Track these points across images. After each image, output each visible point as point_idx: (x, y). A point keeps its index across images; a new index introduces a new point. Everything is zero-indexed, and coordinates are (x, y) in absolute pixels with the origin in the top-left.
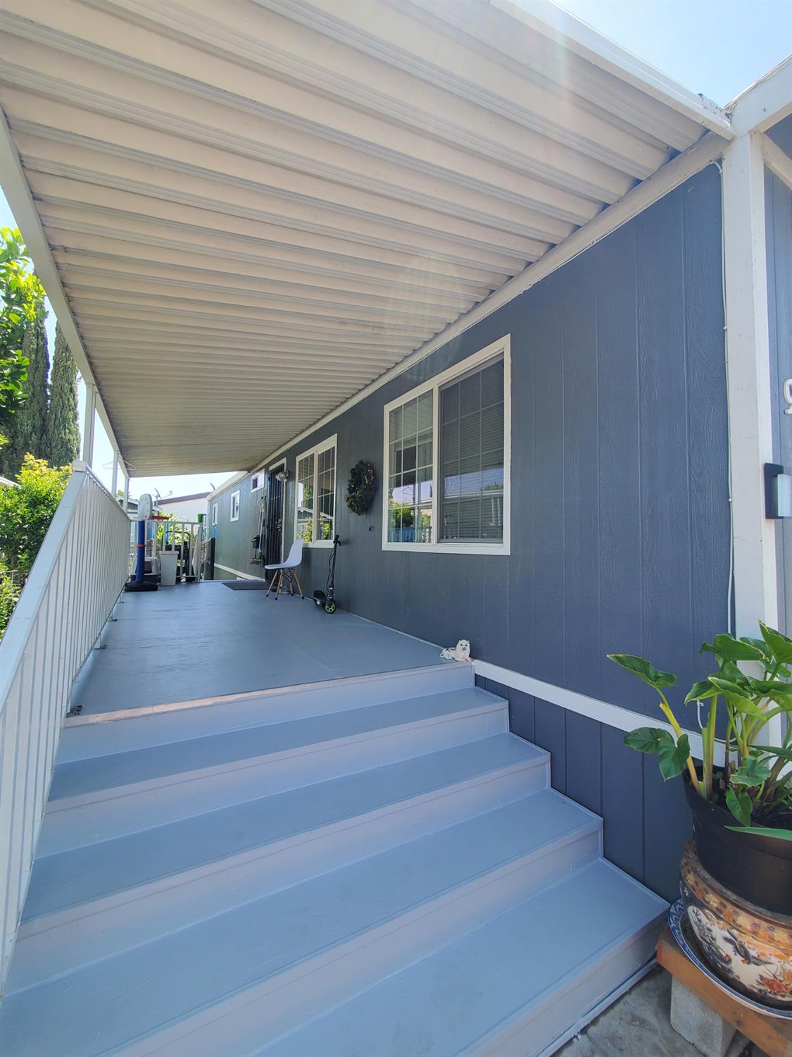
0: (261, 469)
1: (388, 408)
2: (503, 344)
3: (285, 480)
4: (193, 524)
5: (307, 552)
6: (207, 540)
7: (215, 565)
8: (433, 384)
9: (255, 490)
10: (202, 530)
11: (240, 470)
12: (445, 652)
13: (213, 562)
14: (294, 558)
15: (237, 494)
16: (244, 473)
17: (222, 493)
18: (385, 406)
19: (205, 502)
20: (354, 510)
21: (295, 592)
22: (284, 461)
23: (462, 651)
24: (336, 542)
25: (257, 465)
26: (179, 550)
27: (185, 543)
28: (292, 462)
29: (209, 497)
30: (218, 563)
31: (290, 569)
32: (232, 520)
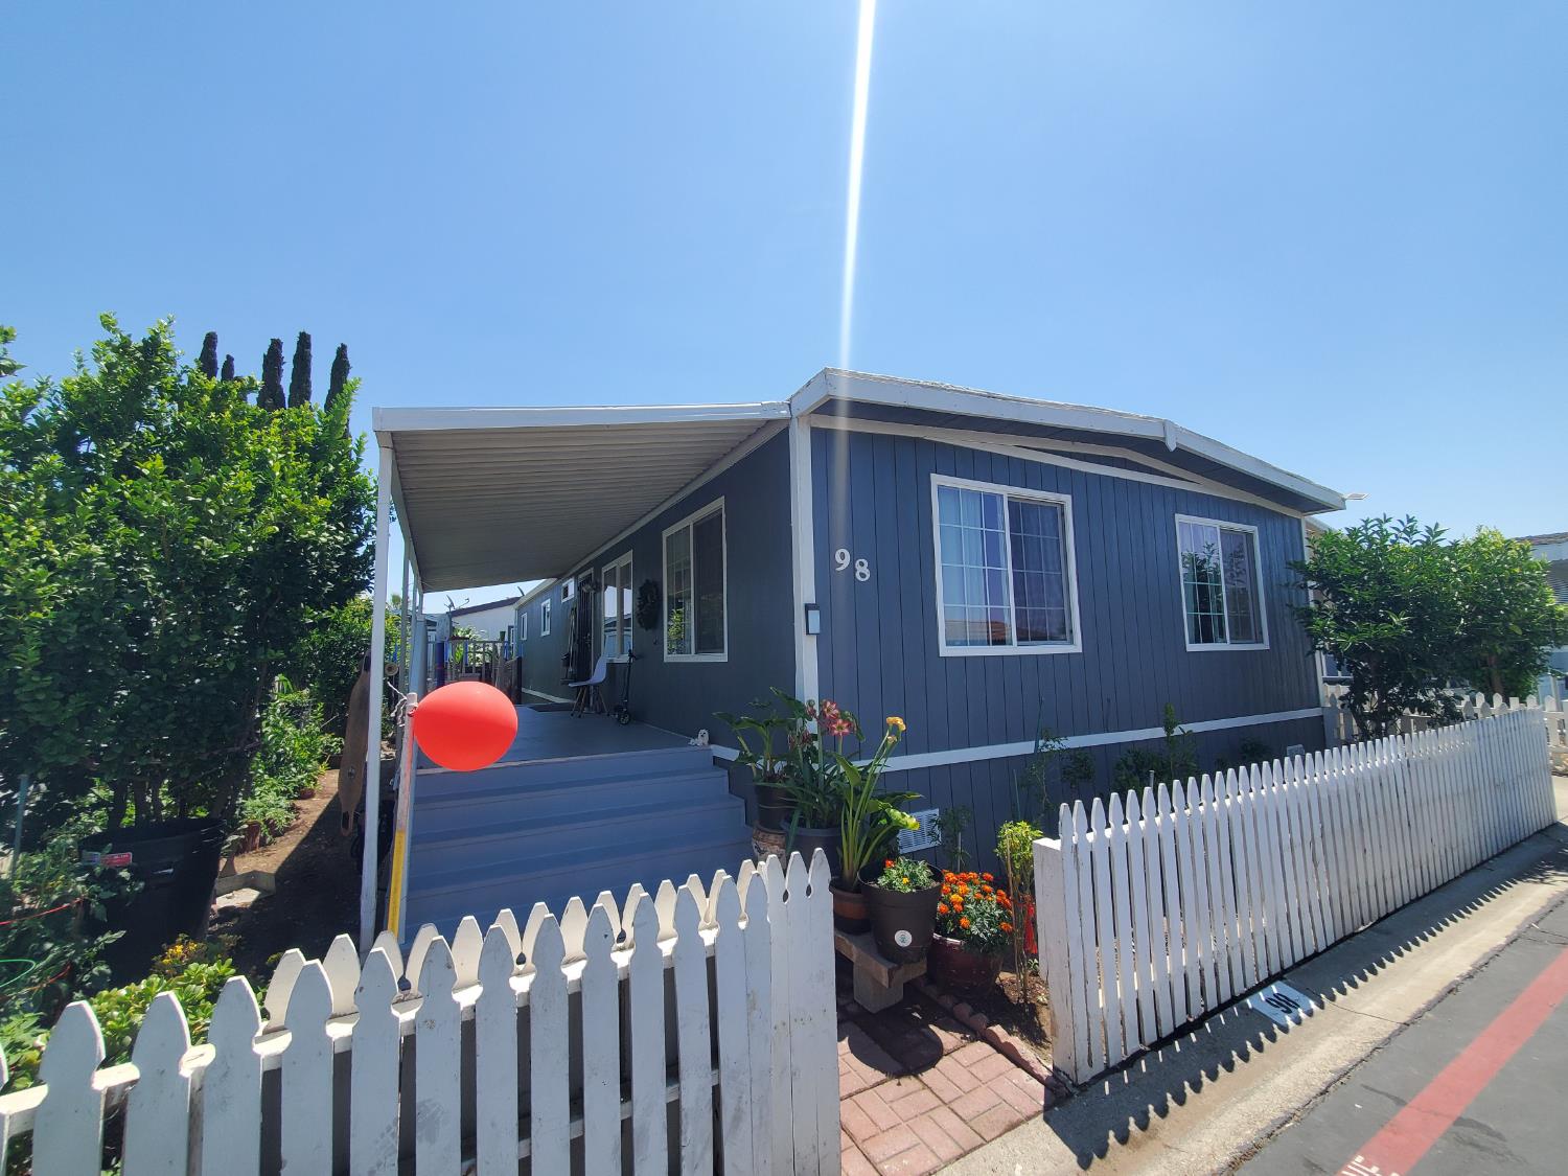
0: (571, 577)
1: (666, 534)
2: (720, 502)
3: (593, 592)
4: (494, 642)
5: (611, 667)
6: (515, 658)
7: (523, 690)
8: (689, 521)
9: (565, 600)
10: (505, 648)
11: (548, 578)
12: (692, 740)
13: (520, 687)
14: (599, 674)
15: (547, 603)
16: (551, 581)
17: (531, 601)
18: (664, 532)
19: (511, 610)
20: (642, 627)
21: (602, 711)
22: (591, 570)
23: (702, 738)
24: (631, 655)
25: (565, 573)
26: (481, 672)
27: (487, 664)
28: (598, 572)
29: (516, 605)
30: (528, 688)
31: (595, 686)
32: (543, 634)
